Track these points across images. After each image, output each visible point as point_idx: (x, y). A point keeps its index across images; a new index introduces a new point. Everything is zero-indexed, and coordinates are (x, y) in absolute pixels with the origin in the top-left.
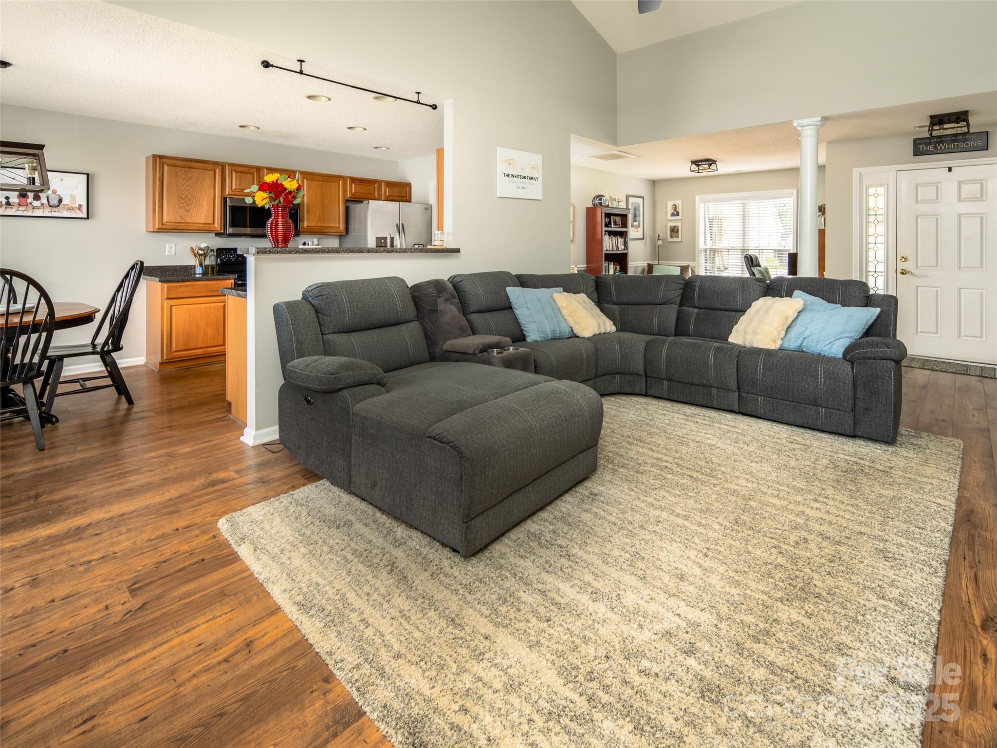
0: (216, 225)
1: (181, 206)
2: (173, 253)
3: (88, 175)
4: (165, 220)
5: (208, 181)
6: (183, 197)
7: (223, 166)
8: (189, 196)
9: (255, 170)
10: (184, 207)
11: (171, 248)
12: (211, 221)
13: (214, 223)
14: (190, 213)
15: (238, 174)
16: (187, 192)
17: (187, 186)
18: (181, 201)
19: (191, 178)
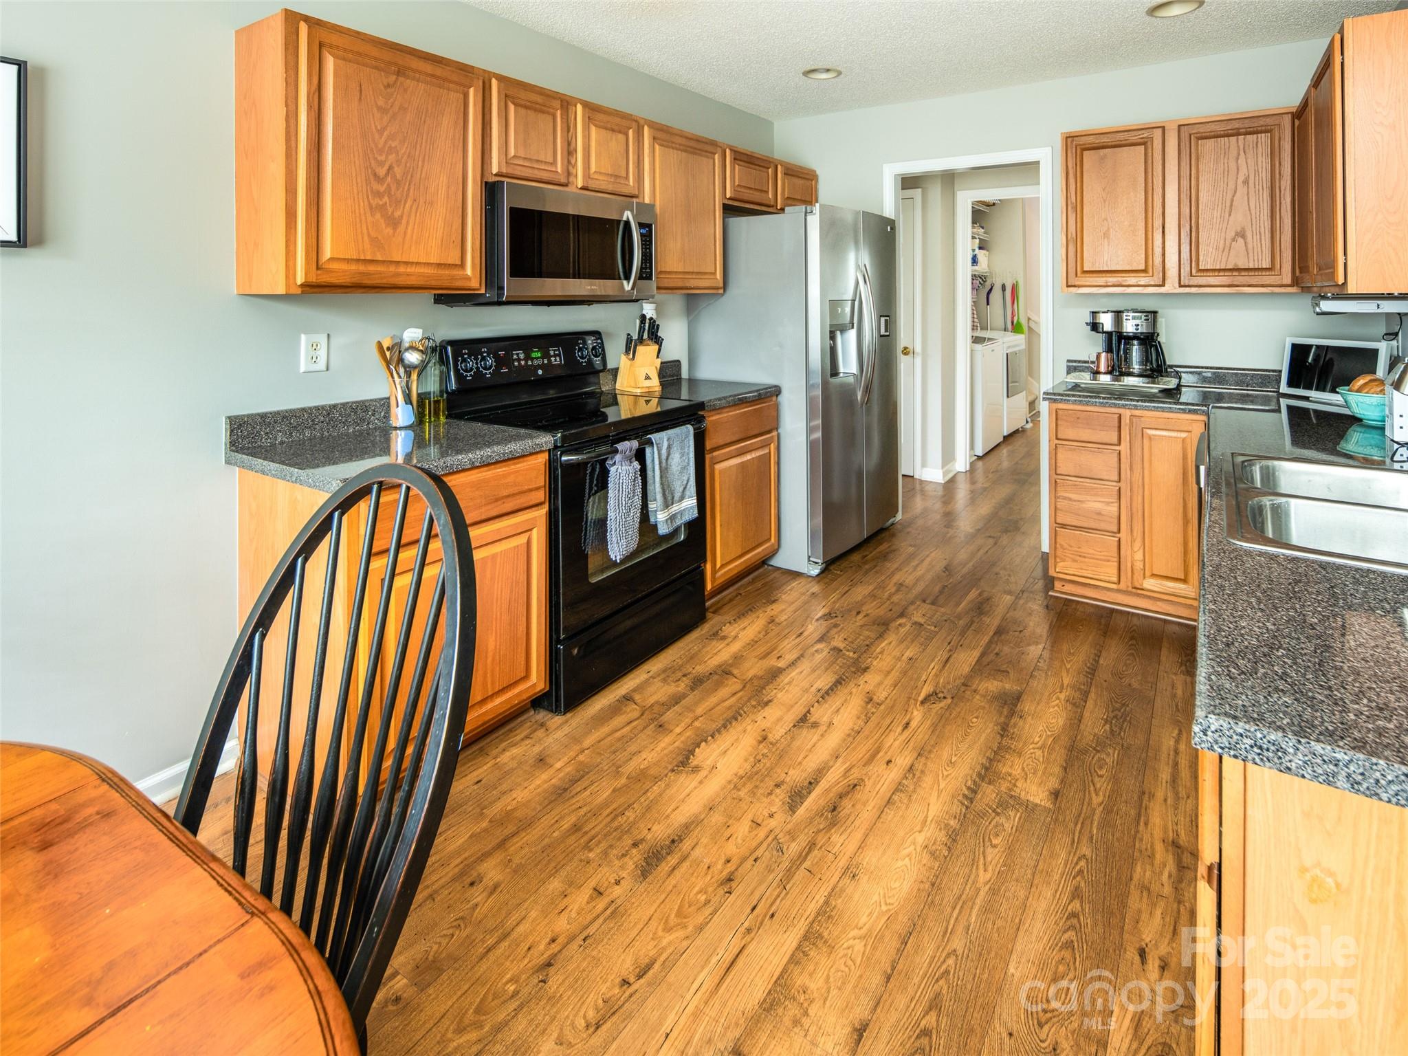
0: (469, 272)
1: (376, 201)
2: (322, 365)
3: (21, 66)
4: (327, 253)
5: (447, 124)
6: (382, 172)
7: (484, 80)
8: (398, 171)
9: (557, 104)
10: (382, 208)
11: (315, 347)
12: (454, 258)
13: (462, 265)
14: (401, 228)
15: (522, 111)
16: (392, 157)
17: (392, 137)
18: (376, 186)
19: (403, 109)
